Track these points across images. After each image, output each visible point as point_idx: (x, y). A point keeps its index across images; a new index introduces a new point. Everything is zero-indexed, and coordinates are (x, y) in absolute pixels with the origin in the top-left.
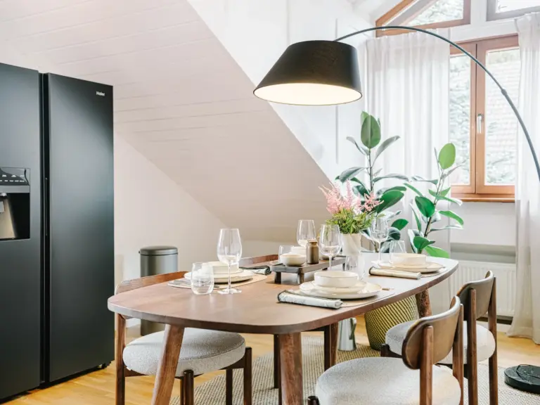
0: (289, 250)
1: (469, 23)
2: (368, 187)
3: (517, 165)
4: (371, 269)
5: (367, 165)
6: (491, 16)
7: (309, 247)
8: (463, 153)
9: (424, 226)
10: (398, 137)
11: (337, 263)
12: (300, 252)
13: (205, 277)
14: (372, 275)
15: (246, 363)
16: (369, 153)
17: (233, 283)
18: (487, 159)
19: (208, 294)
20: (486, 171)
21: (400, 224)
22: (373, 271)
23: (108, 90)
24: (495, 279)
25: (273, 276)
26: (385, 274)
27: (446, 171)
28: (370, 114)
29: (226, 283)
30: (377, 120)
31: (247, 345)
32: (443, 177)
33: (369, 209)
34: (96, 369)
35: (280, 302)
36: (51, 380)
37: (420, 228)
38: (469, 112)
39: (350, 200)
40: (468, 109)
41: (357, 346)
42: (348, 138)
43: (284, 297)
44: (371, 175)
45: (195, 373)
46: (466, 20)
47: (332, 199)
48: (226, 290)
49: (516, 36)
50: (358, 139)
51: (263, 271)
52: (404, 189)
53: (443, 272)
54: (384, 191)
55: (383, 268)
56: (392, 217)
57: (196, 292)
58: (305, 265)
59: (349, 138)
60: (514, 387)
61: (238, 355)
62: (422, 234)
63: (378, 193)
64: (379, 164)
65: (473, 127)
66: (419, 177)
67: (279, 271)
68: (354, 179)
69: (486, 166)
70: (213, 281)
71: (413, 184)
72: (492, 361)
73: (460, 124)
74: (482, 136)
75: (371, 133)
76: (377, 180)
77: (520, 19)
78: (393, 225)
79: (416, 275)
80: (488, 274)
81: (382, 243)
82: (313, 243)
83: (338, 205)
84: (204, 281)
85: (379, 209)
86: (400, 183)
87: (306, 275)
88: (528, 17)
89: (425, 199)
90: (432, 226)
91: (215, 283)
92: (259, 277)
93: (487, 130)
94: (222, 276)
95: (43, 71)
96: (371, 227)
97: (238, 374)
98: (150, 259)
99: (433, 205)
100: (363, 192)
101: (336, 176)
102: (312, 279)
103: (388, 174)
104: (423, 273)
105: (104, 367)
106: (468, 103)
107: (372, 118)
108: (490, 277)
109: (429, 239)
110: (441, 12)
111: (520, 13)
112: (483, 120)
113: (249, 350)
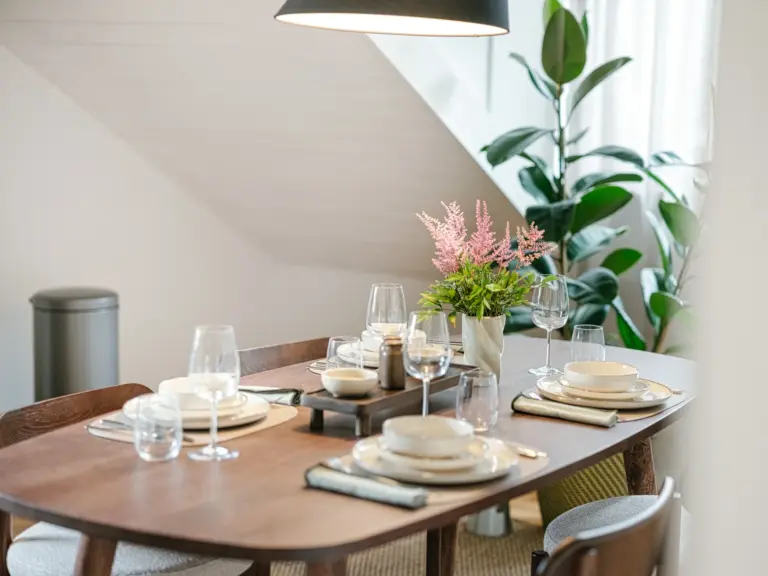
4: (515, 400)
5: (552, 123)
7: (385, 354)
10: (626, 60)
13: (164, 416)
14: (518, 412)
16: (557, 95)
17: (221, 430)
19: (171, 460)
21: (622, 260)
22: (522, 404)
25: (307, 415)
26: (542, 412)
29: (206, 431)
30: (579, 19)
35: (309, 487)
37: (668, 268)
41: (515, 526)
42: (513, 56)
43: (319, 476)
44: (560, 146)
48: (206, 449)
50: (535, 61)
51: (289, 397)
54: (590, 182)
56: (606, 242)
57: (146, 456)
59: (515, 58)
63: (577, 188)
66: (670, 154)
67: (319, 407)
70: (180, 425)
75: (563, 49)
76: (572, 159)
78: (604, 265)
79: (604, 417)
82: (392, 346)
83: (458, 253)
84: (163, 425)
91: (186, 430)
94: (195, 414)
98: (55, 319)
101: (482, 146)
104: (621, 411)
107: (569, 15)
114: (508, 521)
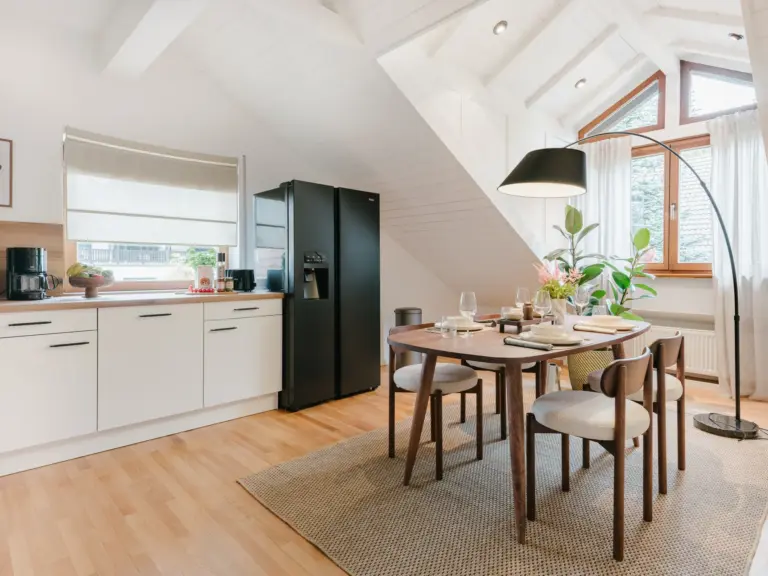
0: (508, 310)
1: (663, 127)
2: (571, 264)
3: (713, 246)
4: (574, 326)
5: (569, 247)
6: (684, 119)
7: (524, 308)
8: (657, 236)
9: (620, 296)
10: (597, 225)
11: (547, 320)
12: (518, 311)
13: (449, 326)
14: (576, 330)
15: (477, 390)
16: (572, 238)
17: (470, 331)
18: (680, 241)
19: (453, 337)
20: (680, 251)
21: (599, 294)
22: (576, 327)
23: (376, 197)
24: (683, 338)
25: (498, 328)
26: (586, 330)
27: (640, 252)
28: (573, 206)
29: (465, 331)
30: (579, 211)
31: (479, 377)
32: (637, 256)
33: (573, 280)
34: (368, 390)
35: (506, 344)
36: (343, 393)
37: (616, 298)
38: (662, 202)
39: (557, 273)
40: (662, 199)
41: (562, 390)
43: (508, 339)
44: (573, 255)
45: (444, 392)
46: (661, 125)
47: (542, 272)
48: (466, 335)
49: (708, 135)
50: (563, 226)
51: (490, 324)
52: (603, 266)
53: (637, 330)
54: (584, 267)
55: (583, 325)
56: (592, 288)
58: (522, 321)
59: (555, 227)
60: (702, 430)
61: (473, 383)
62: (619, 303)
63: (580, 269)
64: (580, 247)
65: (667, 214)
66: (616, 257)
67: (502, 324)
68: (560, 259)
69: (679, 247)
70: (456, 329)
71: (610, 262)
72: (680, 403)
73: (654, 211)
74: (676, 222)
75: (574, 222)
76: (579, 259)
77: (712, 121)
78: (592, 295)
79: (613, 331)
80: (677, 333)
81: (584, 308)
82: (527, 305)
83: (547, 277)
84: (450, 329)
85: (581, 282)
86: (601, 261)
87: (524, 327)
88: (719, 120)
89: (621, 274)
90: (627, 296)
91: (458, 331)
92: (486, 328)
93: (680, 216)
94: (462, 326)
95: (336, 186)
96: (574, 295)
97: (471, 398)
98: (403, 316)
99: (628, 280)
100: (567, 268)
101: (544, 256)
102: (528, 330)
103: (588, 253)
104: (618, 330)
105: (373, 389)
106: (661, 194)
107: (576, 210)
108: (679, 335)
109: (625, 305)
110: (638, 118)
111: (712, 117)
112: (676, 209)
113: (480, 381)
114: (560, 388)
